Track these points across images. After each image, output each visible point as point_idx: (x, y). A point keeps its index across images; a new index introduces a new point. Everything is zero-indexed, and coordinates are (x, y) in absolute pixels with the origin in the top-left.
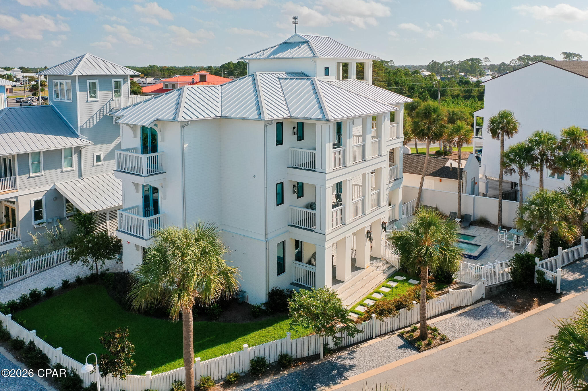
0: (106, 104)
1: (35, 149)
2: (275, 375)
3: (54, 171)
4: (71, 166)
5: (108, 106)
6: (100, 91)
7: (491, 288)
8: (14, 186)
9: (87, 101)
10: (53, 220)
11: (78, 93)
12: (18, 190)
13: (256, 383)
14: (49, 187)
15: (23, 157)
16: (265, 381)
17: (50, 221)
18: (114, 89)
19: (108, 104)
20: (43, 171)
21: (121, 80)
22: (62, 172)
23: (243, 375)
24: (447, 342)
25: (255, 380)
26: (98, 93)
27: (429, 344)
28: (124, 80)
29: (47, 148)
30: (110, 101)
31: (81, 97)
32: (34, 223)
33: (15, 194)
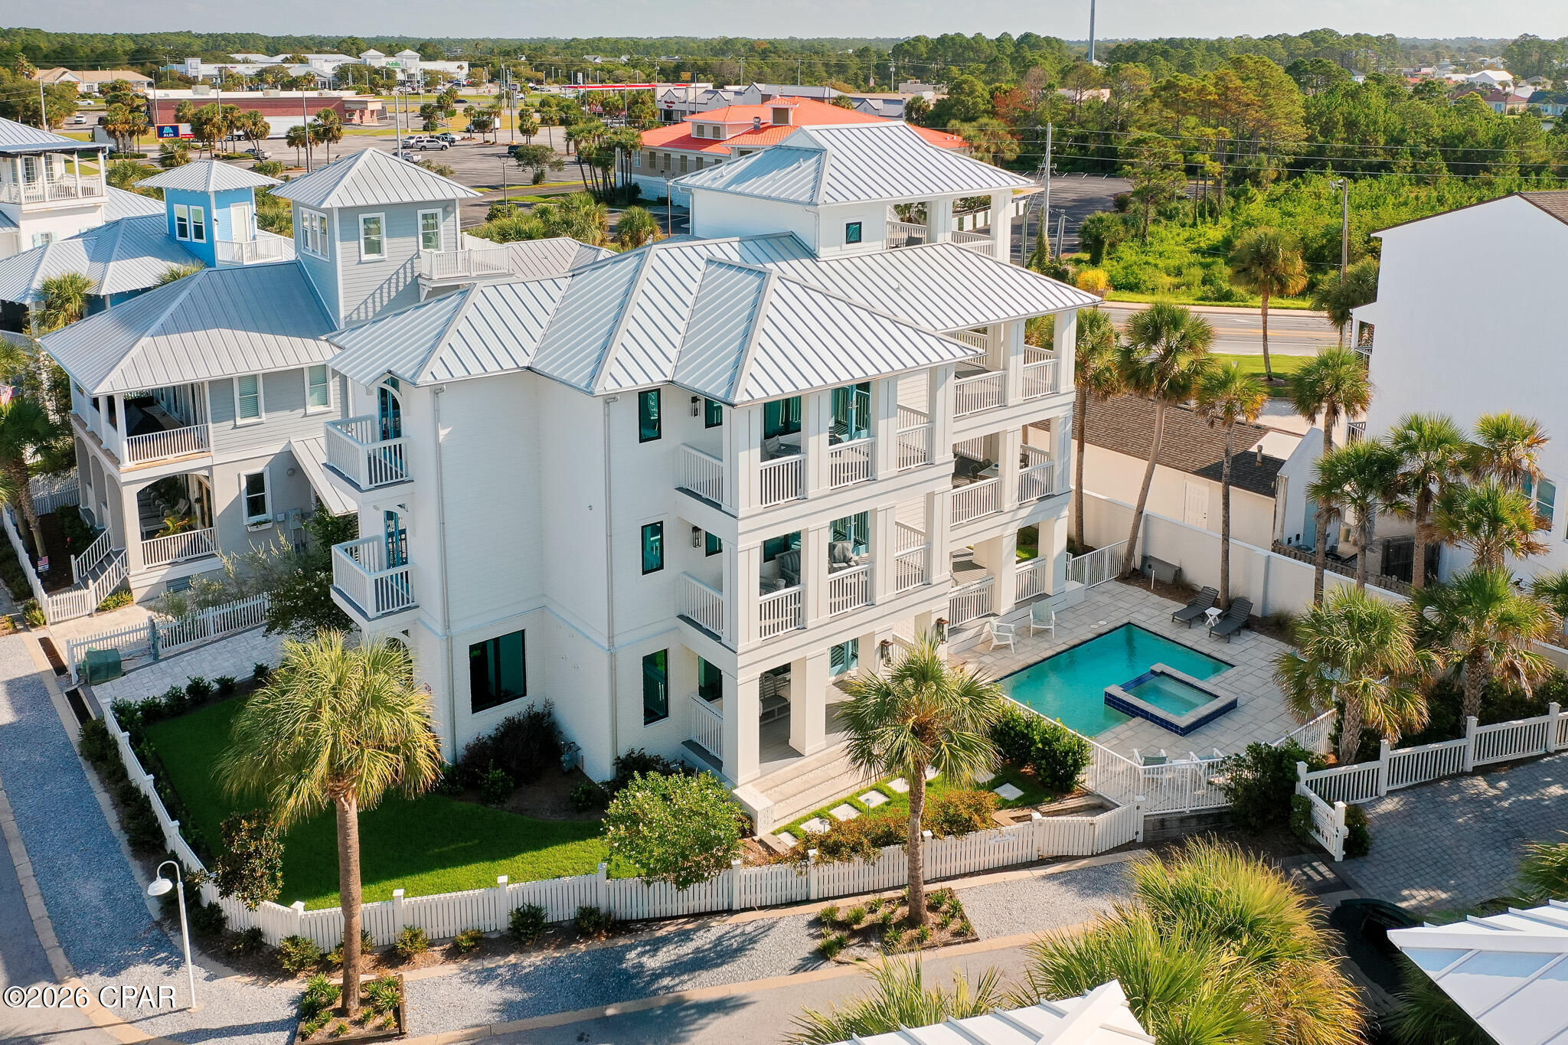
0: (404, 265)
1: (243, 370)
2: (558, 947)
3: (287, 412)
4: (325, 402)
5: (409, 270)
6: (387, 236)
7: (1162, 821)
8: (202, 443)
9: (360, 262)
10: (286, 516)
11: (338, 244)
12: (212, 453)
13: (512, 959)
14: (277, 448)
15: (223, 386)
16: (532, 959)
17: (281, 517)
18: (421, 231)
19: (408, 266)
20: (263, 414)
21: (439, 211)
22: (305, 415)
23: (494, 936)
24: (968, 941)
25: (513, 952)
26: (385, 241)
27: (921, 939)
28: (445, 210)
29: (269, 366)
30: (412, 259)
31: (346, 254)
32: (247, 520)
33: (207, 462)
